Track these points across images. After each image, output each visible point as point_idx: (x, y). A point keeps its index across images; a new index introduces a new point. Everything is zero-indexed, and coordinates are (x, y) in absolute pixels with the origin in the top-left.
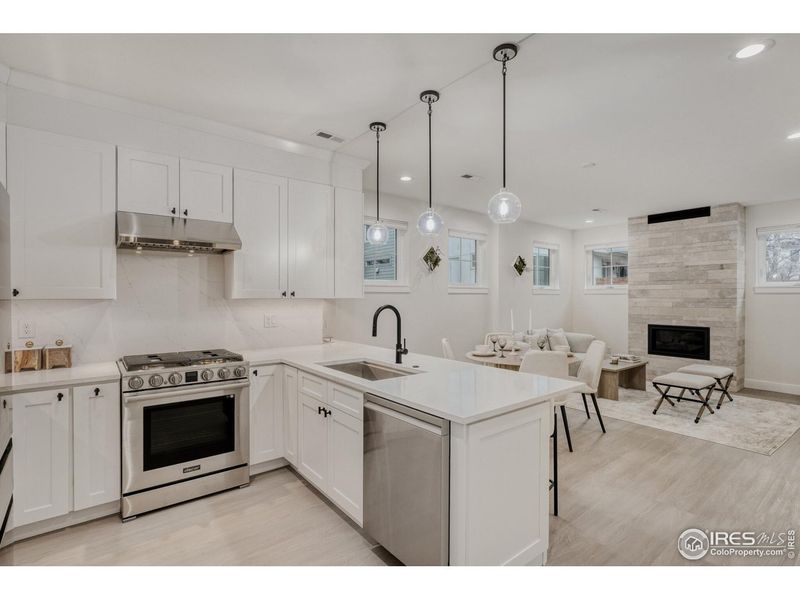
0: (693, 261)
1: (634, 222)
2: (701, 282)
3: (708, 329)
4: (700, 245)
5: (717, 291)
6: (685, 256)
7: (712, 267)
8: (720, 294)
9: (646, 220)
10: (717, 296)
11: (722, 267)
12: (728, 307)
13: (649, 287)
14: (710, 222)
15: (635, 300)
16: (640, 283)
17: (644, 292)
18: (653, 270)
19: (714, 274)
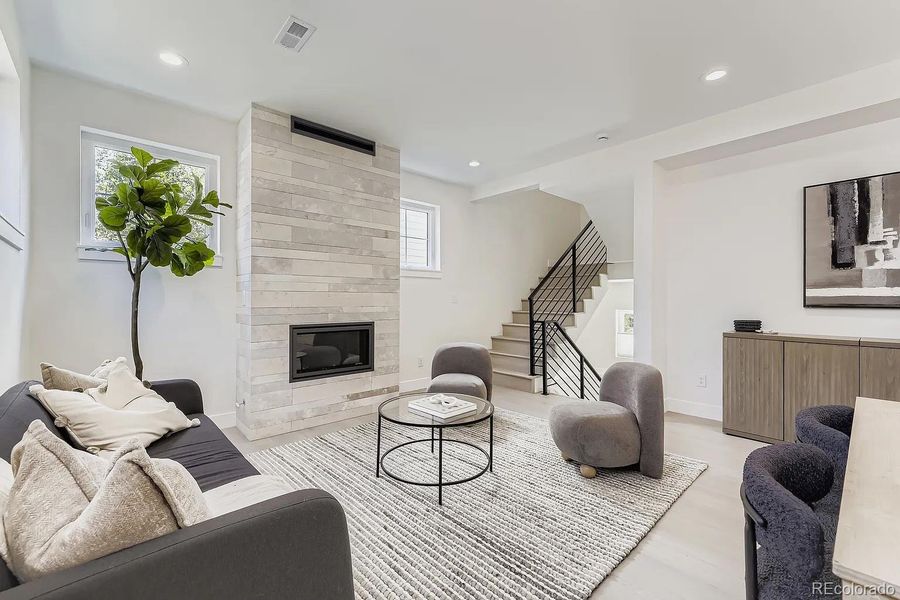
0: (356, 219)
1: (264, 116)
2: (364, 253)
3: (372, 324)
5: (382, 268)
6: (346, 209)
7: (377, 233)
8: (385, 272)
9: (287, 123)
10: (381, 276)
11: (386, 235)
12: (391, 292)
13: (291, 254)
14: (374, 165)
15: (266, 277)
16: (276, 245)
17: (282, 263)
18: (304, 223)
19: (379, 243)
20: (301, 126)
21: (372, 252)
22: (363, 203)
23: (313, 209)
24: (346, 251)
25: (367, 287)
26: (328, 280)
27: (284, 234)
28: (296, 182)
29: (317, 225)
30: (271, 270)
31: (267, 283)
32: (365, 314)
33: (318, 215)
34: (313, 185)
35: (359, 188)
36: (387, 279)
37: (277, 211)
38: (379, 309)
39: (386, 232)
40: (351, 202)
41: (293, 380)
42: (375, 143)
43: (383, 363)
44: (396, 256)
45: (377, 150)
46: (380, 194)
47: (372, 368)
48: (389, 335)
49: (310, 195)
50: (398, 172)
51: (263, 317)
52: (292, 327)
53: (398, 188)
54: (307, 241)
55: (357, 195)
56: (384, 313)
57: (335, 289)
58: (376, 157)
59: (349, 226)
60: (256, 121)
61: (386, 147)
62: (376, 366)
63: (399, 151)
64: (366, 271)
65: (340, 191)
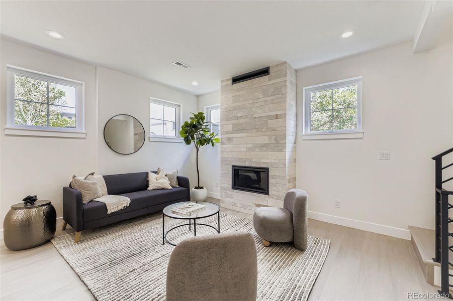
0: (259, 113)
1: (225, 83)
2: (264, 130)
3: (267, 169)
4: (264, 99)
5: (274, 137)
6: (254, 110)
7: (270, 117)
8: (276, 140)
9: (231, 82)
10: (274, 142)
11: (277, 117)
12: (281, 151)
13: (232, 136)
14: (269, 80)
15: (224, 146)
16: (227, 133)
17: (229, 139)
18: (234, 122)
19: (272, 123)
20: (236, 80)
21: (268, 128)
22: (263, 103)
23: (240, 114)
24: (254, 131)
25: (265, 148)
26: (246, 146)
27: (230, 128)
28: (234, 105)
29: (241, 121)
30: (226, 143)
31: (225, 148)
32: (263, 163)
33: (242, 116)
34: (240, 104)
35: (261, 95)
36: (278, 143)
37: (228, 119)
38: (273, 161)
39: (277, 115)
40: (257, 105)
41: (233, 188)
42: (269, 67)
43: (275, 193)
44: (284, 128)
45: (271, 70)
46: (273, 94)
47: (267, 193)
48: (279, 176)
49: (239, 108)
50: (286, 76)
51: (224, 161)
52: (233, 166)
53: (286, 85)
54: (238, 129)
55: (259, 100)
56: (276, 163)
57: (249, 150)
58: (271, 74)
59: (255, 118)
60: (222, 87)
61: (277, 66)
62: (270, 193)
63: (285, 63)
64: (264, 140)
65: (251, 101)
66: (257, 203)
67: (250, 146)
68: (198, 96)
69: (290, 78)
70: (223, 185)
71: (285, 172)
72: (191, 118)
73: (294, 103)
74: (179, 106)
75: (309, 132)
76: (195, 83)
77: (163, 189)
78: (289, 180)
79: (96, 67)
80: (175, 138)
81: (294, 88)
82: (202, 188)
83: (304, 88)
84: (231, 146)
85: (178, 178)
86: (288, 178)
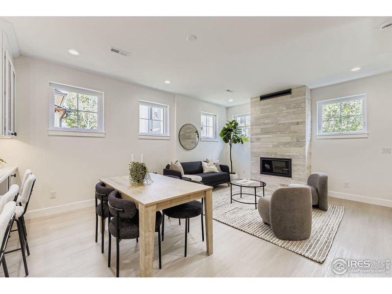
20: (263, 98)
21: (290, 131)
22: (286, 114)
23: (267, 121)
24: (279, 133)
25: (288, 145)
26: (272, 143)
27: (259, 131)
28: (262, 115)
29: (268, 126)
30: (255, 142)
31: (255, 145)
32: (287, 156)
33: (268, 123)
34: (267, 114)
35: (284, 109)
36: (299, 141)
37: (257, 125)
38: (294, 154)
39: (298, 122)
40: (281, 115)
41: (261, 173)
42: (291, 89)
43: (297, 176)
44: (304, 131)
45: (292, 91)
46: (295, 107)
47: (290, 177)
48: (300, 165)
49: (267, 117)
50: (305, 95)
51: (253, 154)
52: (261, 158)
53: (305, 102)
54: (265, 132)
55: (283, 112)
56: (297, 156)
57: (274, 146)
58: (292, 94)
59: (280, 124)
60: (251, 102)
61: (298, 88)
62: (292, 176)
63: (305, 86)
64: (288, 139)
65: (276, 113)
66: (281, 183)
67: (276, 143)
68: (227, 108)
69: (308, 96)
70: (252, 171)
71: (305, 162)
72: (227, 125)
73: (310, 113)
74: (216, 115)
75: (322, 133)
76: (231, 100)
77: (213, 172)
78: (307, 167)
79: (174, 95)
80: (213, 138)
81: (310, 102)
82: (234, 173)
83: (317, 102)
84: (259, 143)
85: (220, 165)
86: (307, 166)
